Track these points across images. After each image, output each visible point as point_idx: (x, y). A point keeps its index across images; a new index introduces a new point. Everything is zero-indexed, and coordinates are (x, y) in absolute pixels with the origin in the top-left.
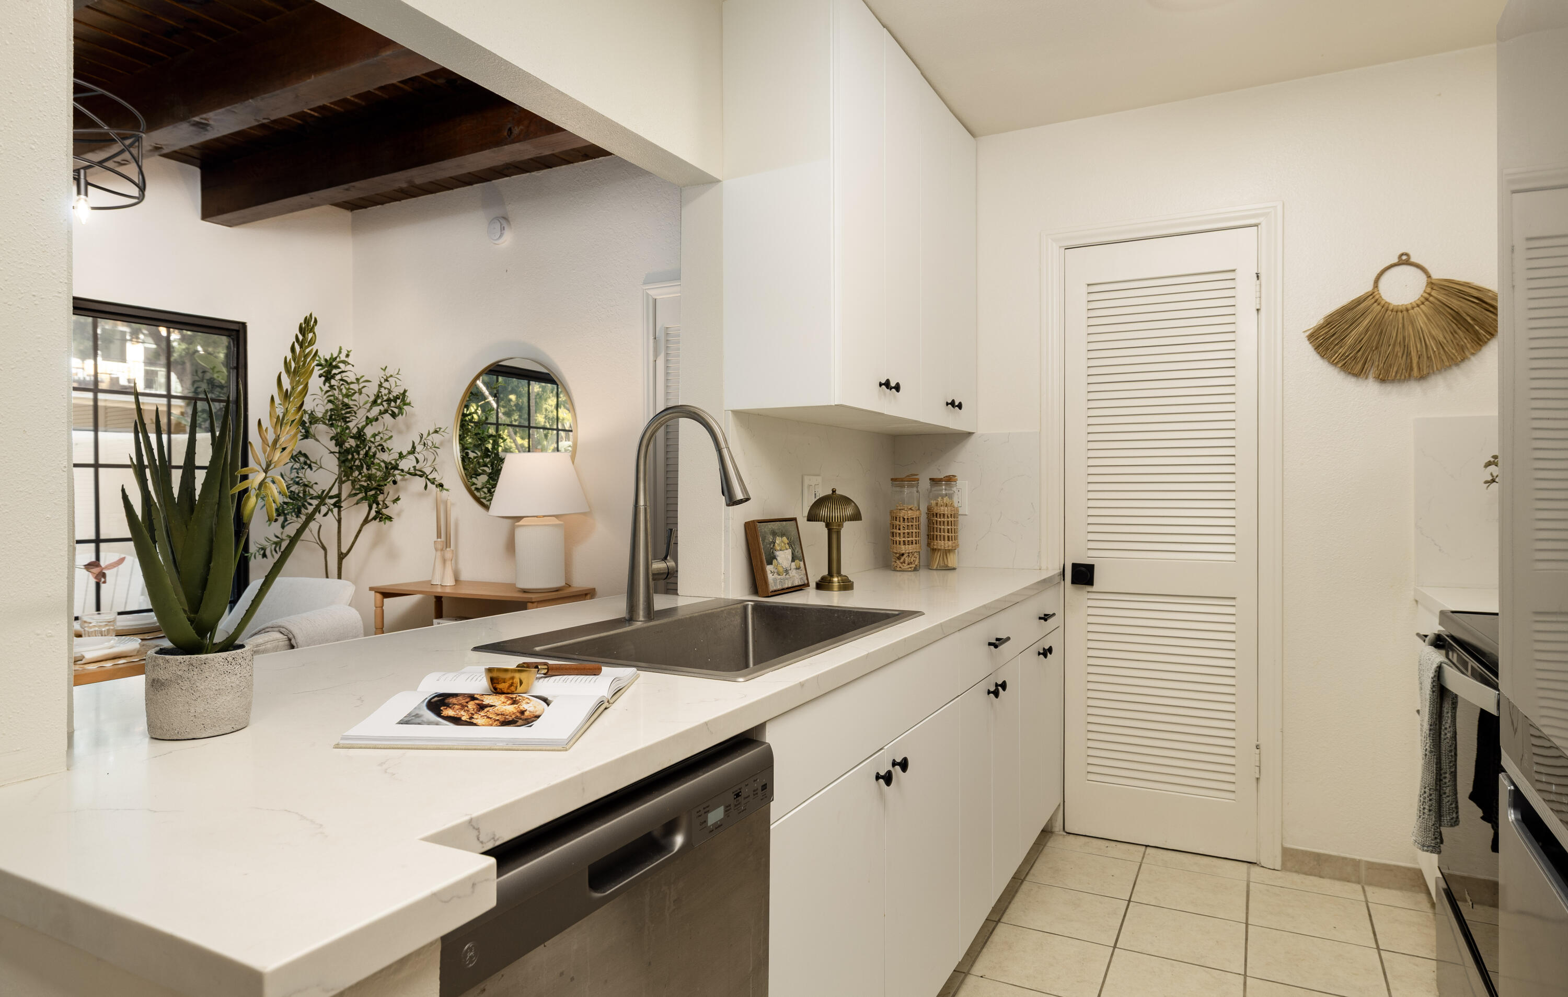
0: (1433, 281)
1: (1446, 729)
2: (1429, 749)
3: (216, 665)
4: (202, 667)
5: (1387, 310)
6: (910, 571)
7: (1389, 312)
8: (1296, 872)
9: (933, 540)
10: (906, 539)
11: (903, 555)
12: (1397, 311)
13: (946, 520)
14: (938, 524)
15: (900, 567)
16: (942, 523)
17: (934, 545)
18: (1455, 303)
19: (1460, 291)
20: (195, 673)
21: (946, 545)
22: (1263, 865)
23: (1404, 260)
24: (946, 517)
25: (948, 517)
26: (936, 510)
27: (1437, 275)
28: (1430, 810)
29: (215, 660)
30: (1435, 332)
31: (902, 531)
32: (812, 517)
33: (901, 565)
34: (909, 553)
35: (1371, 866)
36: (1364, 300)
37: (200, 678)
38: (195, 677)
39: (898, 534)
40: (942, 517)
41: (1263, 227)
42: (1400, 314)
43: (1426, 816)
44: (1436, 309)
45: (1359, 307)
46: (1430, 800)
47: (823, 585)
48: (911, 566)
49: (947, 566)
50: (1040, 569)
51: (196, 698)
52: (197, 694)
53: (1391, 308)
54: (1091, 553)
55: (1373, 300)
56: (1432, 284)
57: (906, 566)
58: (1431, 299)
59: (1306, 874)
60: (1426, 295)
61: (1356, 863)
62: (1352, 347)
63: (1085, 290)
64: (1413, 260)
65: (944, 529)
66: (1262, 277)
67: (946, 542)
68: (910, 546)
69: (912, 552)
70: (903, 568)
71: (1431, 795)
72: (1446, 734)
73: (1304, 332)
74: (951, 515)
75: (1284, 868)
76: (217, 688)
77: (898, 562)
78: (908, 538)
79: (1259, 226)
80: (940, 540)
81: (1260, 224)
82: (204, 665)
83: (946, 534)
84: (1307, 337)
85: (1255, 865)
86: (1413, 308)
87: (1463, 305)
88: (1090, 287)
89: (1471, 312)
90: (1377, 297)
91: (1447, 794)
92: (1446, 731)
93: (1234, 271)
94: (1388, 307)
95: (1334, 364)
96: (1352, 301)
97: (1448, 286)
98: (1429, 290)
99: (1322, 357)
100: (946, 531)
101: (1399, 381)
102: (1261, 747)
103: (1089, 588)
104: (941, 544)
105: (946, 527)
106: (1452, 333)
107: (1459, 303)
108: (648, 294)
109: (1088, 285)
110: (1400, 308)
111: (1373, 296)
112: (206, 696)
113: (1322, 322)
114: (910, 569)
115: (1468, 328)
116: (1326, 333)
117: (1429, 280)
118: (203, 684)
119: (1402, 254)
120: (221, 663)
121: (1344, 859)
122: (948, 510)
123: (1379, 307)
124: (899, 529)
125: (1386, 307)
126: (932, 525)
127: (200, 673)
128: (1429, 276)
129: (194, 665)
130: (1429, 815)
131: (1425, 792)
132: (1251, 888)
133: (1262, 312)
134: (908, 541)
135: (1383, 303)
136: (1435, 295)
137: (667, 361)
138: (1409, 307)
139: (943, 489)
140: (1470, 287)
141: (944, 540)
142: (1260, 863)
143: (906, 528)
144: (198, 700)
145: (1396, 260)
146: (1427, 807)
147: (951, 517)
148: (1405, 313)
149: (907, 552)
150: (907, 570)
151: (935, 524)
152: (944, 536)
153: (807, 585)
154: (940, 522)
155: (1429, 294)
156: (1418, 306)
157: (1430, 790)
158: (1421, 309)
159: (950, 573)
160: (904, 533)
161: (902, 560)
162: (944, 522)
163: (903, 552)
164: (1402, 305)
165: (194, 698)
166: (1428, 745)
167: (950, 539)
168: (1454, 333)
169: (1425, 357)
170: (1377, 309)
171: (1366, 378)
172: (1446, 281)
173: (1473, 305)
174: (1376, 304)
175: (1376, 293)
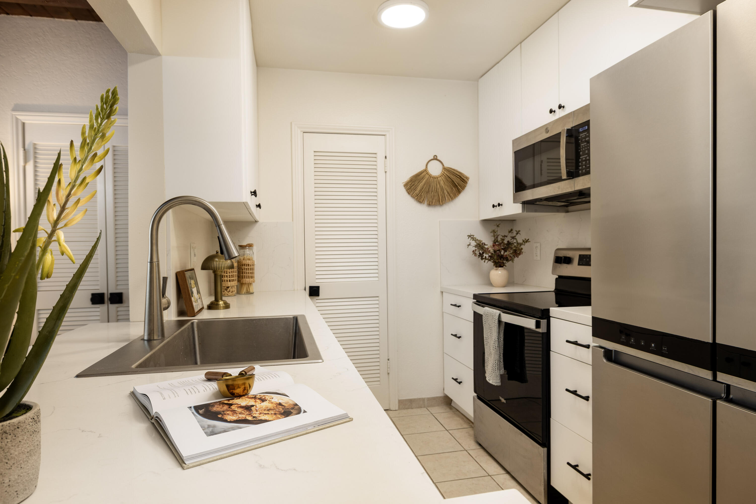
0: (445, 168)
1: (501, 337)
2: (497, 346)
3: (27, 427)
4: (16, 432)
5: (431, 177)
6: (233, 296)
7: (431, 178)
8: (403, 409)
9: (243, 278)
10: (231, 279)
11: (228, 287)
12: (434, 178)
13: (250, 267)
14: (246, 269)
15: (227, 294)
16: (248, 269)
17: (243, 281)
18: (452, 177)
19: (454, 172)
20: (9, 440)
21: (250, 281)
22: (391, 409)
23: (435, 158)
24: (250, 266)
25: (251, 266)
26: (244, 262)
27: (446, 165)
28: (497, 369)
29: (26, 422)
30: (446, 187)
31: (228, 274)
32: (204, 267)
33: (227, 293)
34: (232, 286)
35: (429, 399)
36: (423, 172)
37: (14, 444)
38: (9, 445)
39: (226, 276)
40: (247, 266)
41: (388, 136)
42: (435, 179)
43: (496, 372)
44: (446, 178)
45: (421, 175)
46: (497, 365)
47: (211, 307)
48: (233, 293)
49: (249, 292)
50: (294, 290)
51: (10, 467)
52: (11, 462)
53: (432, 176)
54: (317, 281)
55: (426, 173)
56: (444, 168)
57: (230, 294)
58: (445, 174)
59: (407, 409)
60: (443, 173)
61: (423, 399)
62: (420, 191)
63: (313, 154)
64: (438, 158)
65: (249, 272)
66: (387, 157)
67: (250, 279)
68: (233, 282)
69: (234, 286)
70: (229, 294)
71: (498, 363)
72: (501, 339)
73: (403, 183)
74: (252, 264)
75: (399, 409)
76: (29, 450)
77: (225, 291)
78: (232, 278)
79: (386, 136)
80: (247, 278)
81: (386, 135)
82: (18, 430)
83: (250, 275)
84: (404, 185)
85: (388, 410)
86: (439, 177)
87: (454, 178)
88: (315, 153)
89: (457, 181)
90: (427, 172)
91: (501, 362)
92: (501, 338)
93: (376, 154)
94: (431, 176)
95: (413, 197)
96: (419, 172)
97: (451, 171)
98: (444, 171)
99: (409, 193)
100: (250, 273)
101: (436, 205)
102: (390, 360)
103: (317, 298)
104: (247, 280)
105: (250, 271)
106: (451, 189)
107: (453, 177)
108: (17, 119)
109: (314, 152)
110: (435, 177)
111: (425, 170)
112: (19, 461)
113: (409, 179)
114: (233, 295)
115: (455, 186)
116: (411, 184)
117: (444, 167)
118: (17, 449)
119: (435, 156)
120: (31, 424)
121: (420, 399)
122: (250, 262)
123: (428, 176)
124: (227, 273)
125: (430, 176)
126: (242, 271)
127: (14, 439)
128: (443, 165)
129: (8, 432)
130: (497, 371)
131: (495, 363)
132: (393, 420)
133: (388, 173)
134: (232, 280)
135: (429, 174)
136: (446, 173)
137: (35, 167)
138: (438, 176)
139: (247, 251)
140: (457, 171)
141: (249, 278)
142: (390, 409)
143: (231, 272)
144: (13, 468)
145: (432, 158)
146: (496, 368)
147: (252, 266)
148: (437, 179)
149: (232, 285)
150: (231, 295)
151: (244, 270)
152: (249, 276)
153: (203, 308)
154: (247, 268)
155: (444, 172)
156: (441, 176)
157: (497, 361)
158: (442, 178)
159: (251, 295)
160: (229, 275)
161: (228, 290)
162: (249, 268)
163: (229, 286)
164: (436, 176)
165: (9, 466)
166: (496, 344)
167: (252, 278)
168: (452, 189)
169: (443, 197)
170: (427, 176)
171: (424, 204)
172: (449, 168)
173: (458, 178)
174: (427, 174)
175: (427, 170)
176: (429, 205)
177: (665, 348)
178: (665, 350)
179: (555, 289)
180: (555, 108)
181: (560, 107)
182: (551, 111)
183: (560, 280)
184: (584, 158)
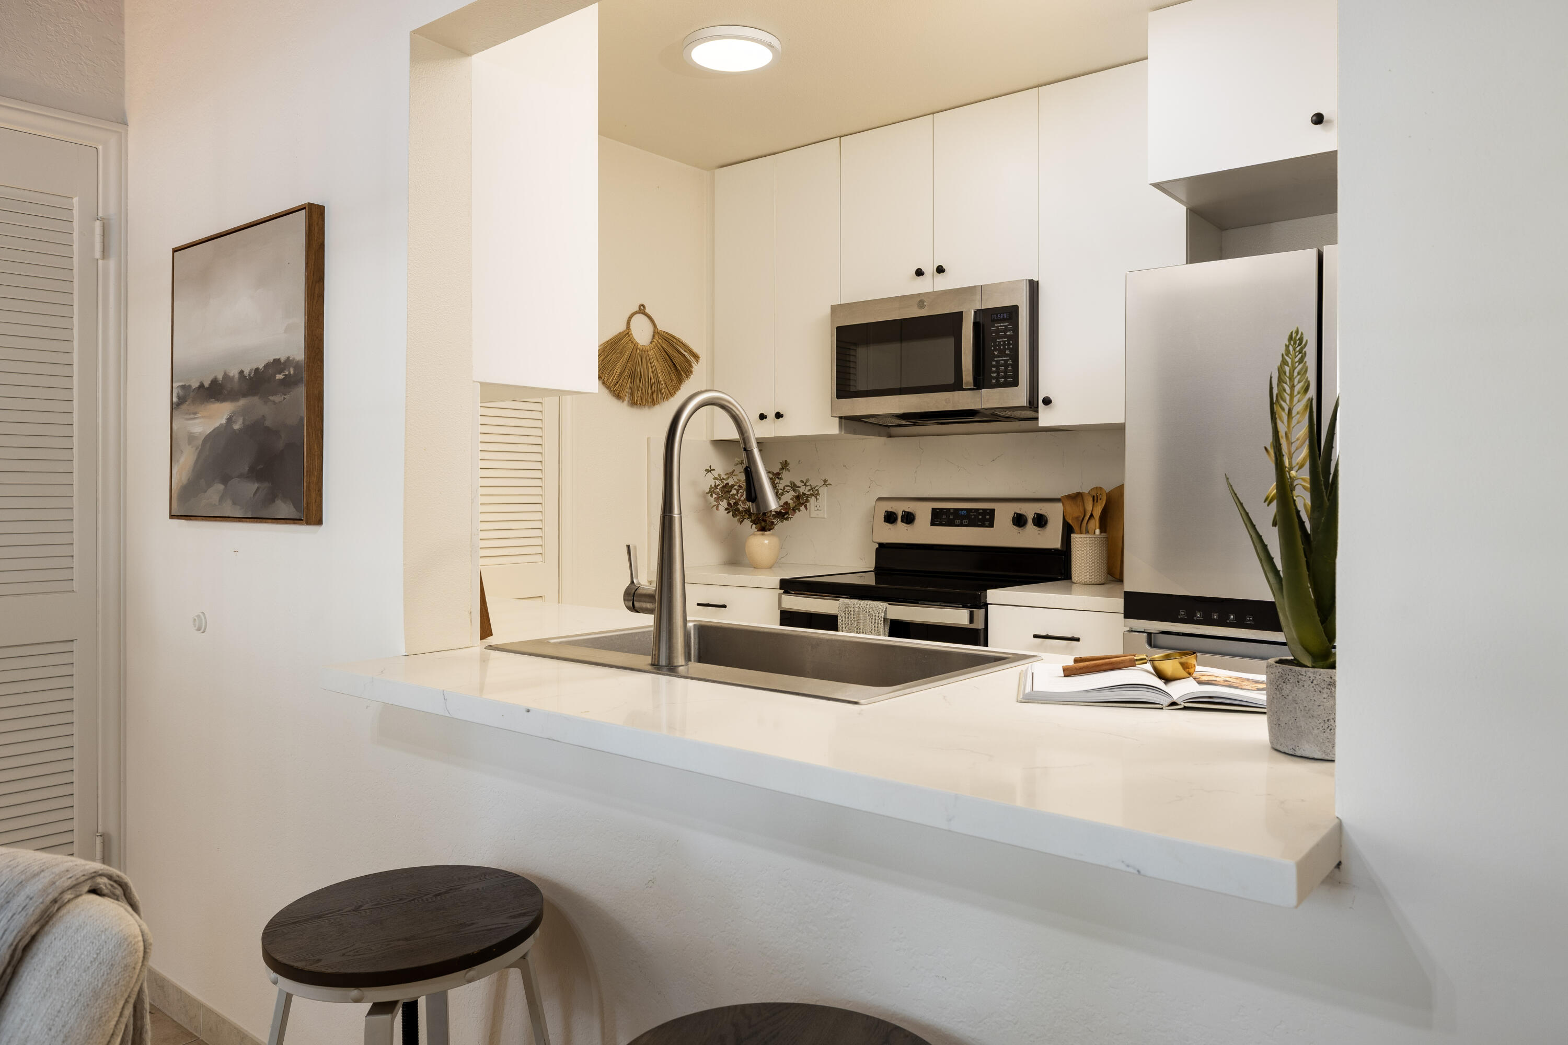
0: (658, 331)
5: (636, 347)
7: (637, 349)
12: (641, 350)
18: (668, 349)
19: (673, 342)
23: (642, 310)
27: (660, 327)
30: (661, 370)
36: (624, 336)
42: (643, 352)
44: (659, 351)
45: (621, 341)
55: (628, 337)
58: (658, 344)
62: (620, 375)
64: (647, 311)
86: (649, 349)
87: (672, 352)
89: (678, 360)
90: (631, 336)
95: (607, 385)
96: (618, 335)
97: (666, 337)
98: (656, 338)
101: (645, 405)
107: (670, 349)
110: (644, 348)
111: (627, 333)
115: (675, 369)
116: (606, 358)
117: (656, 330)
119: (642, 305)
125: (635, 345)
128: (655, 326)
135: (633, 341)
136: (660, 343)
138: (647, 347)
140: (679, 341)
145: (637, 309)
148: (647, 352)
155: (657, 341)
156: (652, 348)
158: (653, 352)
164: (643, 345)
168: (669, 372)
169: (659, 391)
170: (631, 345)
171: (623, 401)
172: (666, 333)
173: (680, 355)
174: (630, 342)
175: (630, 333)
176: (634, 403)
177: (1250, 617)
178: (1250, 620)
179: (876, 567)
180: (929, 269)
181: (940, 270)
182: (919, 273)
183: (884, 550)
184: (1001, 360)
